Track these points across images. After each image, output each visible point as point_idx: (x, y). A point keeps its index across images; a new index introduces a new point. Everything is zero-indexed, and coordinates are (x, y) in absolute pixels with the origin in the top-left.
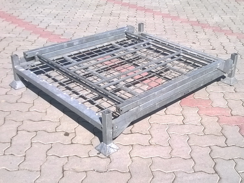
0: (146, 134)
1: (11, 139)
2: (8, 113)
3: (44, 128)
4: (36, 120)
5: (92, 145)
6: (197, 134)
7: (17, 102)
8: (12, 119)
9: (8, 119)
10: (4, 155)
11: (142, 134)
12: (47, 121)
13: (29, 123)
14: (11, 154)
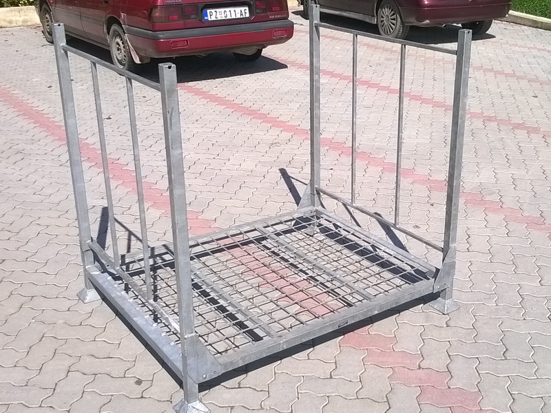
0: (261, 391)
1: (56, 384)
2: (63, 342)
3: (107, 370)
4: (101, 356)
5: (171, 402)
6: (344, 397)
7: (81, 325)
8: (65, 352)
9: (61, 352)
10: (40, 406)
11: (255, 389)
12: (116, 359)
13: (89, 360)
14: (51, 407)
